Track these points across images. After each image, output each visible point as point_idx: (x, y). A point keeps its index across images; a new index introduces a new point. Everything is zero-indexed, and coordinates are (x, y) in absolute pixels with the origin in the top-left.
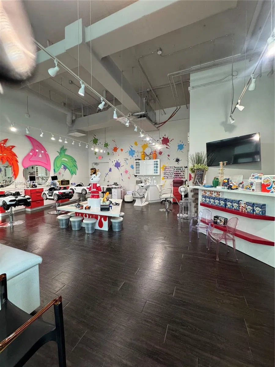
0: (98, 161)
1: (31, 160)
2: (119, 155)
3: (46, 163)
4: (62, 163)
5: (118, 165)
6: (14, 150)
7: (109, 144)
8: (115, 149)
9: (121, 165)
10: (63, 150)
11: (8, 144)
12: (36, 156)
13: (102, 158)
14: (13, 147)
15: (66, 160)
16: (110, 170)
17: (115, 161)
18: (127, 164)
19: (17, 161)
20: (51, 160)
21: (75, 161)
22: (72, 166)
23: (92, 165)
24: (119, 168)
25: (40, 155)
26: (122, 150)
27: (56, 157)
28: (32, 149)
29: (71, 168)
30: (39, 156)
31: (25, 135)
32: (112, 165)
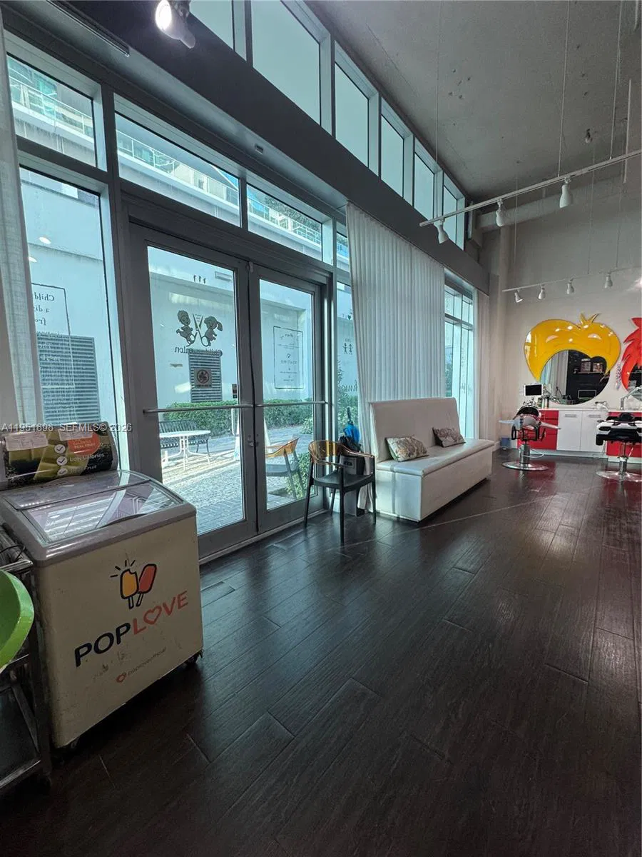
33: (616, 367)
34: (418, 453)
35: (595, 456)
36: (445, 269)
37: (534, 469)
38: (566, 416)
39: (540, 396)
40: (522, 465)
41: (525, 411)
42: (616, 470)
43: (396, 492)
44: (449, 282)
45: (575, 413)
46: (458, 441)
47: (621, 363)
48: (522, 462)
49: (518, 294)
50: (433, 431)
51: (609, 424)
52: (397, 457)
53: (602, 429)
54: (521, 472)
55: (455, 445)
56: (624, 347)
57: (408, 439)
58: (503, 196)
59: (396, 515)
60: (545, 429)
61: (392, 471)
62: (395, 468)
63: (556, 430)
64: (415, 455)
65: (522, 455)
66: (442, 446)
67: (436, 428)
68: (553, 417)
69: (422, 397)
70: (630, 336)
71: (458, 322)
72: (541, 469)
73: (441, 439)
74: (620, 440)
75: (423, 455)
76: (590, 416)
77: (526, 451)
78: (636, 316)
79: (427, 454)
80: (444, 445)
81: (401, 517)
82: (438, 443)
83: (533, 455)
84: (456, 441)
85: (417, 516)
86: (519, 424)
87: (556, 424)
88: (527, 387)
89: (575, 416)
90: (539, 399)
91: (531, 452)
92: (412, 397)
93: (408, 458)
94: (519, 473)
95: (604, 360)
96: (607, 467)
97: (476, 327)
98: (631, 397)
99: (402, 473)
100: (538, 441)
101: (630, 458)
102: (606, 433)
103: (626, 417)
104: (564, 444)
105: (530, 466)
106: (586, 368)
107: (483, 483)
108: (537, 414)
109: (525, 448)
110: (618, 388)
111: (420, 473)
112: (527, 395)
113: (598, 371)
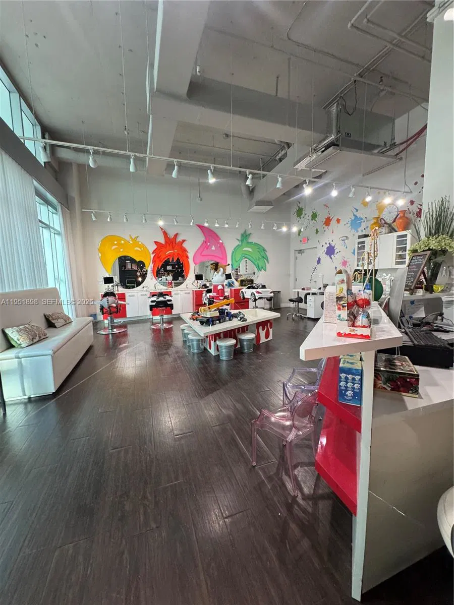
0: (302, 247)
1: (202, 254)
2: (333, 232)
3: (221, 256)
4: (243, 255)
5: (330, 251)
6: (185, 245)
7: (318, 214)
8: (328, 222)
9: (336, 251)
10: (245, 236)
11: (179, 239)
12: (208, 249)
13: (308, 240)
14: (184, 241)
15: (250, 250)
16: (319, 262)
17: (326, 243)
18: (346, 248)
19: (187, 257)
20: (227, 252)
21: (264, 250)
22: (259, 258)
23: (295, 254)
24: (332, 256)
25: (213, 246)
26: (338, 221)
27: (234, 247)
28: (204, 241)
29: (258, 261)
30: (212, 249)
31: (197, 225)
32: (321, 252)
33: (150, 267)
34: (40, 337)
35: (146, 318)
36: (34, 181)
37: (118, 332)
38: (130, 296)
39: (112, 284)
40: (110, 331)
41: (106, 295)
42: (160, 323)
43: (25, 376)
44: (38, 194)
45: (133, 294)
46: (67, 322)
47: (152, 265)
48: (110, 328)
49: (94, 214)
50: (45, 316)
51: (154, 298)
52: (20, 344)
53: (152, 302)
54: (110, 335)
55: (65, 325)
56: (152, 256)
57: (27, 326)
58: (94, 148)
59: (27, 397)
60: (121, 305)
61: (18, 358)
62: (20, 355)
63: (125, 305)
64: (37, 338)
65: (110, 324)
66: (55, 327)
67: (47, 313)
68: (122, 297)
69: (28, 289)
70: (154, 251)
71: (47, 227)
72: (122, 331)
73: (53, 321)
74: (161, 307)
75: (44, 337)
76: (142, 295)
77: (112, 321)
78: (155, 241)
79: (47, 336)
80: (57, 326)
81: (32, 396)
82: (50, 325)
83: (116, 322)
84: (66, 321)
85: (52, 389)
86: (107, 304)
87: (125, 301)
88: (104, 278)
89: (133, 296)
90: (112, 286)
91: (115, 321)
92: (20, 289)
93: (32, 343)
94: (109, 337)
95: (144, 263)
96: (153, 323)
97: (63, 232)
98: (158, 283)
99: (29, 357)
100: (118, 314)
101: (165, 316)
102: (154, 304)
103: (161, 294)
104: (131, 313)
105: (115, 330)
106: (129, 267)
107: (90, 348)
108: (115, 296)
109: (111, 319)
110: (152, 279)
111: (51, 352)
112: (105, 283)
113: (135, 269)
